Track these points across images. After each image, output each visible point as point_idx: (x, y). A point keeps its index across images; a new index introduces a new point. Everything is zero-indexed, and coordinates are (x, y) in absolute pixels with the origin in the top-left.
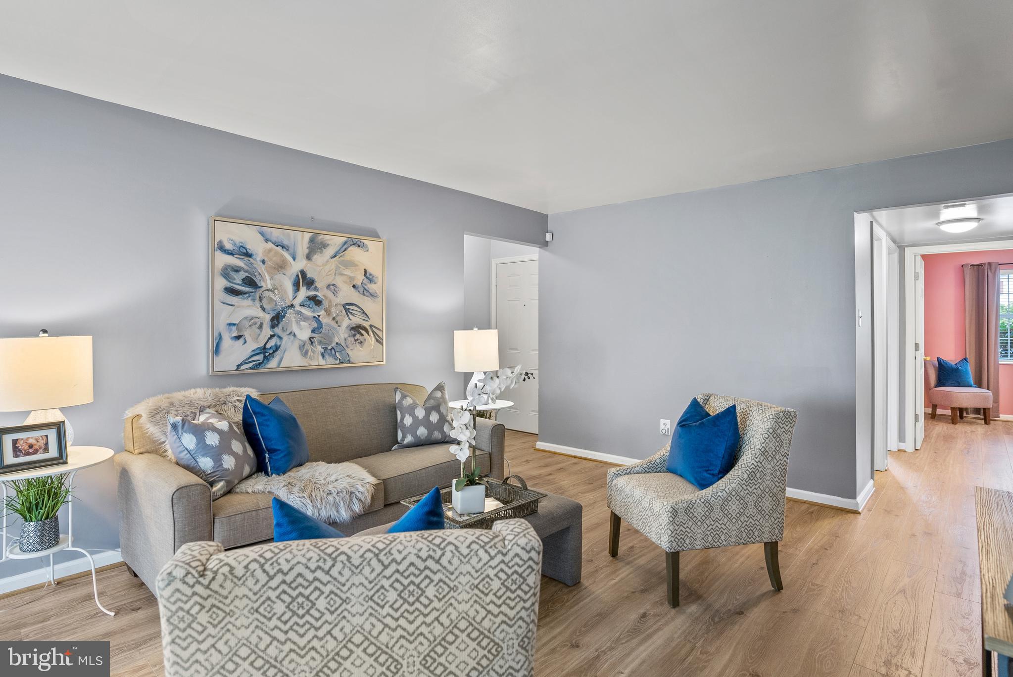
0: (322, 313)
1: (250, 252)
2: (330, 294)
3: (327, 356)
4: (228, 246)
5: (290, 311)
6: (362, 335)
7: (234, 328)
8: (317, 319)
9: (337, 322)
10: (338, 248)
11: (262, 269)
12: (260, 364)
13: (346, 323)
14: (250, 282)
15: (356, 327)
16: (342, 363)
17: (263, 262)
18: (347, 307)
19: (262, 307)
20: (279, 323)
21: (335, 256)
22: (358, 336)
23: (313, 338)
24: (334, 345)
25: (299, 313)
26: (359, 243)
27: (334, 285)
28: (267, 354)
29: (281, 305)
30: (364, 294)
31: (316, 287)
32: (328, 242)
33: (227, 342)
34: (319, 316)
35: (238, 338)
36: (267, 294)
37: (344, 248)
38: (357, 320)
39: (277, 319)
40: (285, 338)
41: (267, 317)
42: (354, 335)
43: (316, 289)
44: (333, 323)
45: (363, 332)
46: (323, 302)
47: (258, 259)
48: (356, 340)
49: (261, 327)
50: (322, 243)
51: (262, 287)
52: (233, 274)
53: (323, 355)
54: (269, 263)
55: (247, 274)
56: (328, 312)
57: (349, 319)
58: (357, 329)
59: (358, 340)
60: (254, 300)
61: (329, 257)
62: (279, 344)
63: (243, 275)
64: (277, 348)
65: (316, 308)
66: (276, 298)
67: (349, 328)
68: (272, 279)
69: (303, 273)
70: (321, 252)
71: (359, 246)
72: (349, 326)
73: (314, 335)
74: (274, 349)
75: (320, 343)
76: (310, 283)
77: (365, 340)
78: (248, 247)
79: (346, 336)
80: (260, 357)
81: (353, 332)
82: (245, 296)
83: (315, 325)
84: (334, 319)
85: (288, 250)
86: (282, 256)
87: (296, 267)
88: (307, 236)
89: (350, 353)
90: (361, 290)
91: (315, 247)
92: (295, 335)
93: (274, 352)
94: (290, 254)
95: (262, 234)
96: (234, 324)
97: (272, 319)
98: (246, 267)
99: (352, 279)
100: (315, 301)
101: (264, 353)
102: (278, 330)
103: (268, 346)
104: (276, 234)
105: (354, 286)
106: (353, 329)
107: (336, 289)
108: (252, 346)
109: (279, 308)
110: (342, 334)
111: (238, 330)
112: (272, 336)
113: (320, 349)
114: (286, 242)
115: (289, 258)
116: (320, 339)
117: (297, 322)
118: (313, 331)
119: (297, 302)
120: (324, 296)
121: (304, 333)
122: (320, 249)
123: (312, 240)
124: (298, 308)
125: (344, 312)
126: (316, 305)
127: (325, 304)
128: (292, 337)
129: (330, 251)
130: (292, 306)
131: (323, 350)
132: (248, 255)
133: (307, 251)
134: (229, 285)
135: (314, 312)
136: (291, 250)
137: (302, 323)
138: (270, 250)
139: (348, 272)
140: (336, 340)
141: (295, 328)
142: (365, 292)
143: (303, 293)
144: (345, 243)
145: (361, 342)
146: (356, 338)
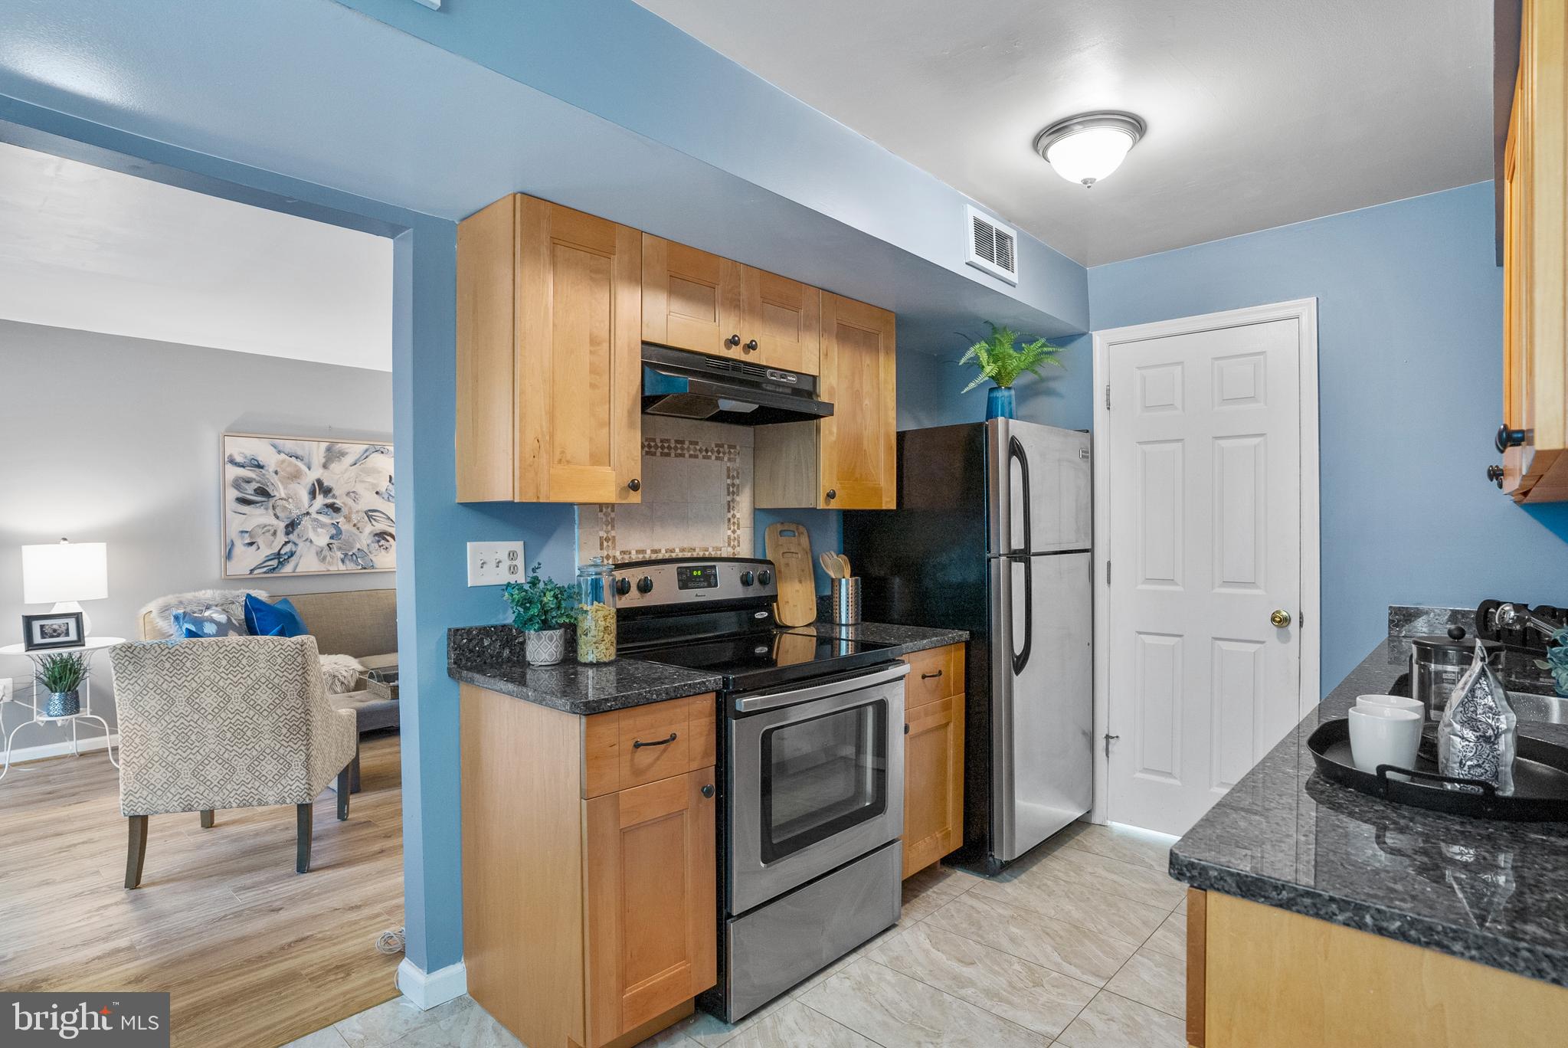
0: (341, 520)
1: (261, 463)
2: (350, 502)
3: (347, 562)
4: (239, 459)
5: (307, 518)
6: (388, 541)
7: (247, 535)
8: (336, 526)
9: (358, 529)
10: (358, 457)
11: (275, 479)
12: (274, 569)
13: (368, 529)
14: (263, 492)
15: (381, 533)
16: (365, 568)
17: (276, 473)
18: (370, 514)
19: (275, 515)
20: (293, 530)
21: (355, 464)
22: (383, 542)
23: (331, 544)
24: (355, 550)
25: (316, 520)
26: (382, 450)
27: (354, 492)
28: (281, 560)
29: (295, 513)
30: (389, 500)
31: (334, 495)
32: (347, 451)
33: (239, 549)
34: (338, 523)
35: (251, 544)
36: (280, 503)
37: (365, 455)
38: (381, 526)
39: (291, 526)
40: (301, 545)
41: (281, 526)
42: (379, 541)
43: (334, 496)
44: (354, 530)
45: (388, 538)
46: (343, 509)
47: (271, 470)
48: (380, 546)
49: (275, 533)
50: (339, 451)
51: (275, 496)
52: (244, 485)
53: (343, 561)
54: (281, 473)
55: (259, 485)
56: (348, 519)
57: (372, 525)
58: (382, 535)
59: (382, 545)
60: (267, 509)
61: (348, 465)
62: (294, 550)
63: (255, 485)
64: (292, 554)
65: (334, 514)
66: (290, 507)
67: (372, 535)
68: (285, 488)
69: (319, 482)
70: (340, 460)
71: (382, 452)
72: (372, 532)
73: (332, 541)
74: (289, 555)
75: (340, 549)
76: (327, 491)
77: (391, 546)
78: (260, 459)
79: (369, 542)
80: (275, 563)
81: (377, 538)
82: (258, 505)
83: (334, 532)
84: (355, 525)
85: (302, 460)
86: (296, 466)
87: (311, 476)
88: (324, 446)
89: (374, 559)
90: (386, 496)
91: (332, 455)
92: (311, 541)
93: (289, 557)
94: (305, 464)
95: (274, 446)
96: (247, 532)
97: (287, 527)
98: (258, 478)
99: (374, 485)
100: (334, 508)
101: (279, 559)
102: (292, 537)
103: (282, 552)
104: (289, 445)
105: (377, 493)
106: (376, 535)
107: (357, 496)
108: (266, 551)
109: (294, 515)
110: (364, 540)
111: (251, 537)
112: (286, 543)
113: (339, 555)
114: (300, 453)
115: (304, 468)
116: (340, 545)
117: (314, 529)
118: (332, 538)
119: (313, 510)
120: (343, 503)
121: (322, 539)
122: (338, 457)
123: (328, 450)
124: (314, 515)
125: (366, 518)
126: (334, 512)
127: (345, 511)
128: (308, 543)
129: (348, 460)
130: (308, 513)
131: (342, 556)
132: (260, 467)
133: (323, 460)
134: (240, 495)
135: (332, 518)
136: (306, 460)
137: (319, 530)
138: (283, 461)
139: (370, 479)
140: (358, 546)
141: (311, 535)
142: (390, 498)
143: (320, 500)
144: (366, 450)
145: (387, 548)
146: (380, 544)
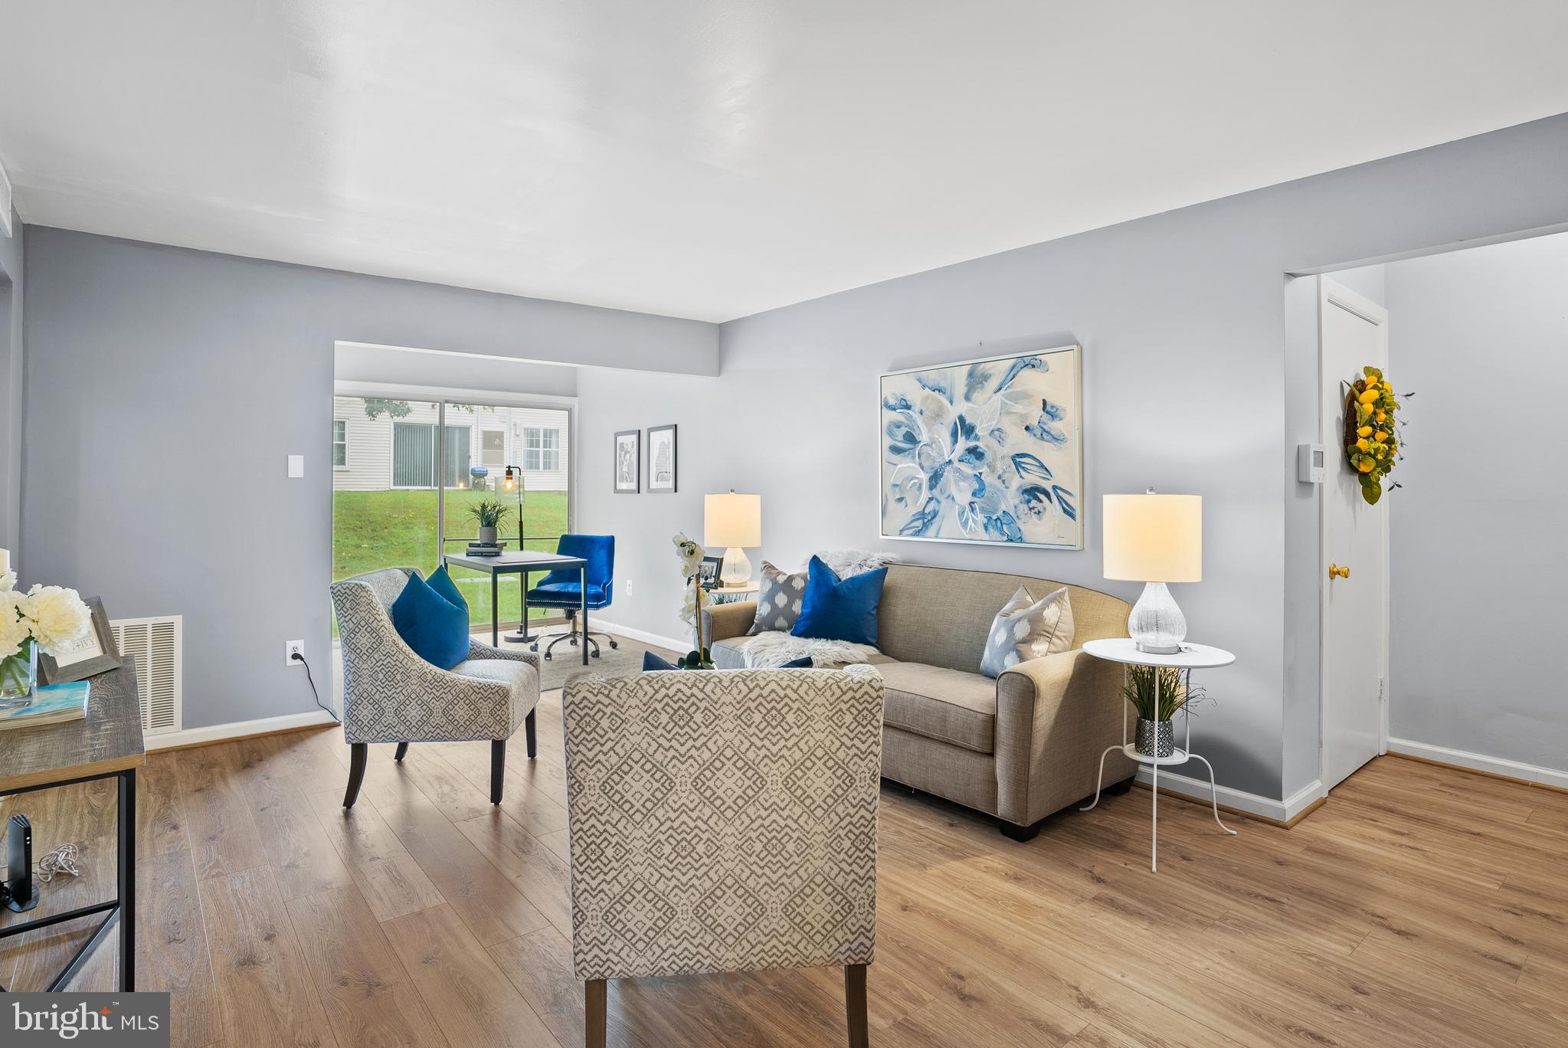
0: (985, 470)
1: (909, 403)
2: (994, 443)
3: (991, 529)
4: (892, 402)
5: (949, 468)
6: (1041, 501)
7: (897, 489)
8: (978, 477)
9: (1004, 482)
10: (1003, 378)
11: (919, 421)
12: (919, 531)
13: (1016, 482)
14: (910, 438)
15: (1031, 488)
16: (1011, 541)
17: (921, 413)
18: (1018, 460)
19: (920, 465)
20: (937, 483)
21: (1000, 389)
22: (1034, 503)
23: (973, 503)
24: (1000, 514)
25: (958, 470)
26: (1033, 362)
27: (998, 430)
28: (926, 520)
29: (939, 461)
30: (1042, 439)
31: (976, 435)
32: (991, 372)
33: (892, 505)
34: (981, 474)
35: (900, 500)
36: (926, 449)
37: (1012, 374)
38: (1033, 478)
39: (935, 478)
40: (943, 502)
41: (924, 477)
42: (1029, 501)
43: (977, 438)
44: (999, 483)
45: (1042, 497)
46: (986, 454)
47: (917, 410)
48: (1030, 509)
49: (920, 488)
50: (982, 375)
51: (920, 442)
52: (895, 430)
53: (986, 528)
54: (925, 412)
55: (907, 429)
56: (992, 468)
57: (1021, 477)
58: (1033, 492)
59: (1033, 508)
60: (913, 457)
61: (991, 392)
62: (937, 509)
63: (904, 430)
64: (935, 514)
65: (977, 462)
66: (934, 454)
67: (1021, 491)
68: (929, 431)
69: (961, 419)
70: (982, 388)
71: (1033, 366)
72: (1020, 487)
73: (974, 499)
74: (932, 514)
75: (983, 510)
76: (969, 431)
77: (1045, 509)
78: (907, 398)
79: (1017, 501)
80: (919, 523)
81: (1027, 497)
82: (906, 453)
83: (976, 486)
84: (1000, 477)
85: (944, 393)
86: (939, 401)
87: (952, 414)
88: (966, 370)
89: (1022, 527)
90: (1038, 432)
91: (976, 380)
92: (953, 499)
93: (933, 518)
94: (947, 398)
95: (919, 380)
96: (897, 485)
97: (931, 479)
98: (906, 422)
99: (1023, 417)
100: (975, 453)
101: (923, 518)
102: (936, 492)
103: (927, 511)
104: (932, 377)
105: (1027, 428)
106: (1026, 491)
107: (1003, 436)
108: (914, 509)
109: (937, 465)
110: (1010, 500)
111: (901, 491)
112: (931, 499)
113: (981, 518)
114: (942, 384)
115: (946, 403)
116: (982, 505)
117: (956, 483)
118: (974, 494)
119: (955, 457)
120: (987, 446)
121: (963, 494)
122: (981, 383)
123: (971, 375)
124: (956, 464)
125: (1013, 466)
126: (977, 459)
127: (988, 457)
128: (950, 500)
129: (993, 384)
130: (950, 462)
131: (986, 520)
132: (908, 407)
133: (964, 390)
134: (894, 443)
135: (974, 468)
136: (948, 392)
137: (962, 484)
138: (927, 398)
139: (1019, 408)
140: (1003, 507)
141: (954, 491)
142: (1045, 434)
143: (963, 444)
144: (1014, 367)
145: (1039, 512)
146: (1031, 505)
